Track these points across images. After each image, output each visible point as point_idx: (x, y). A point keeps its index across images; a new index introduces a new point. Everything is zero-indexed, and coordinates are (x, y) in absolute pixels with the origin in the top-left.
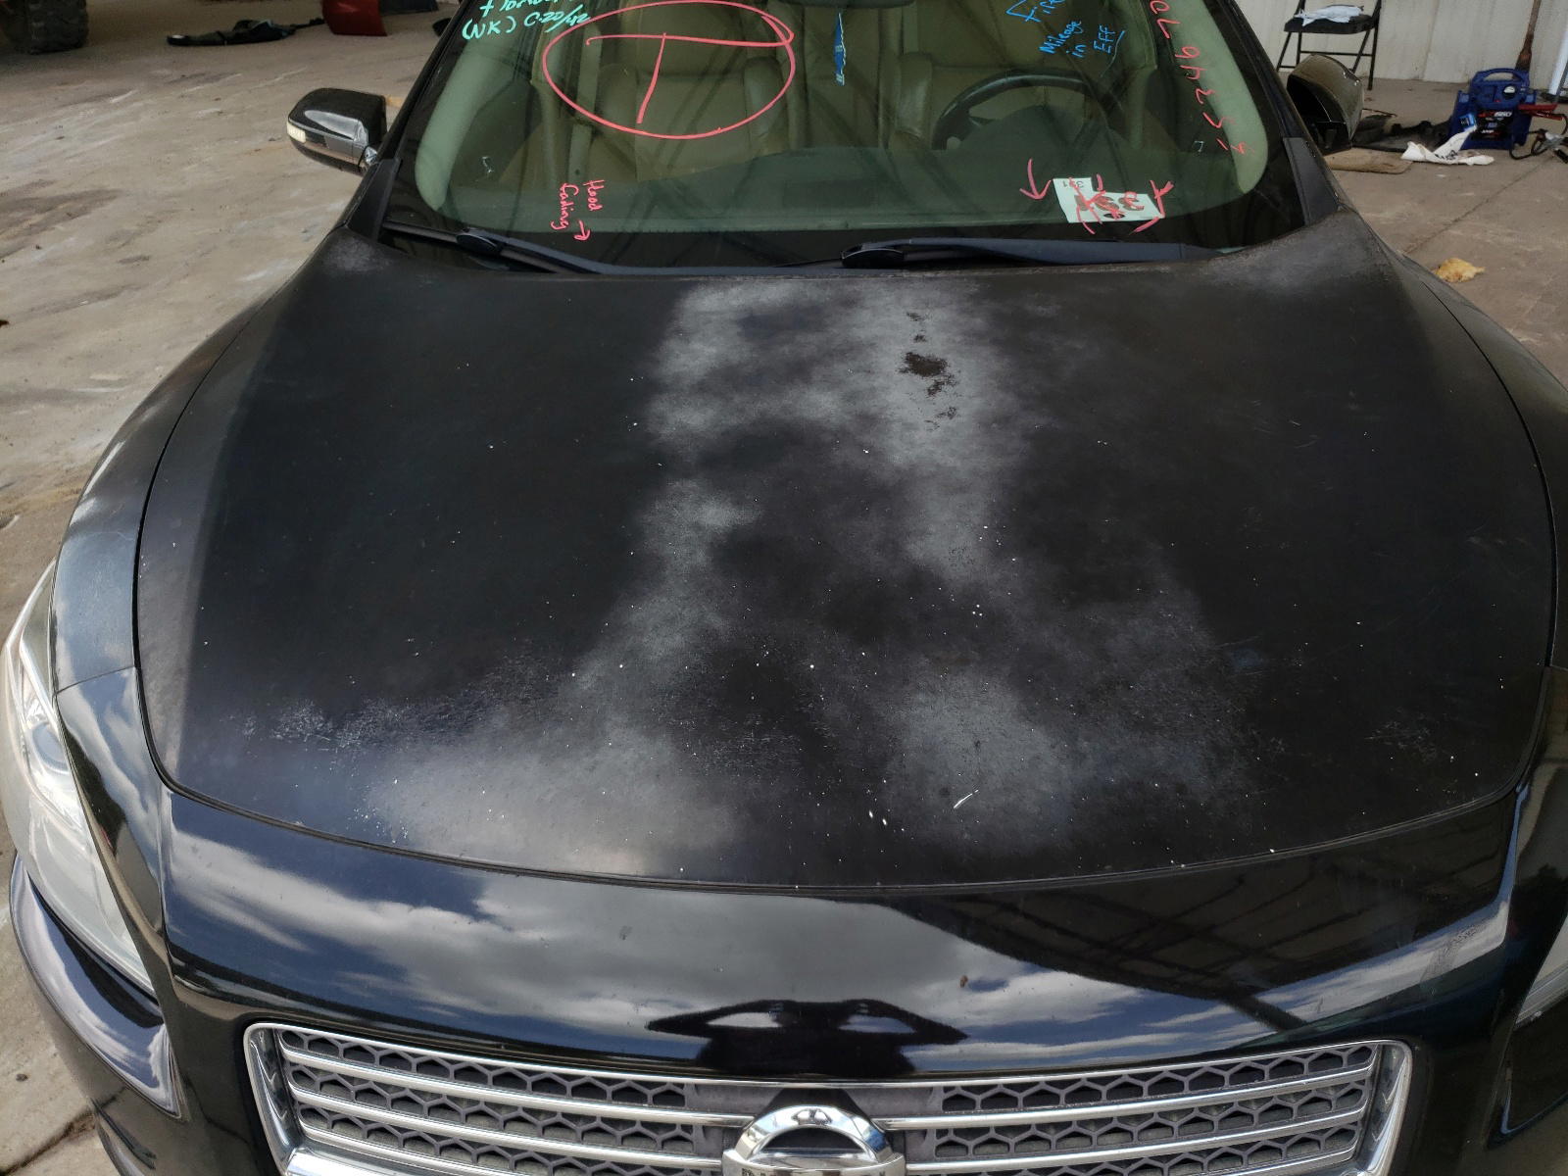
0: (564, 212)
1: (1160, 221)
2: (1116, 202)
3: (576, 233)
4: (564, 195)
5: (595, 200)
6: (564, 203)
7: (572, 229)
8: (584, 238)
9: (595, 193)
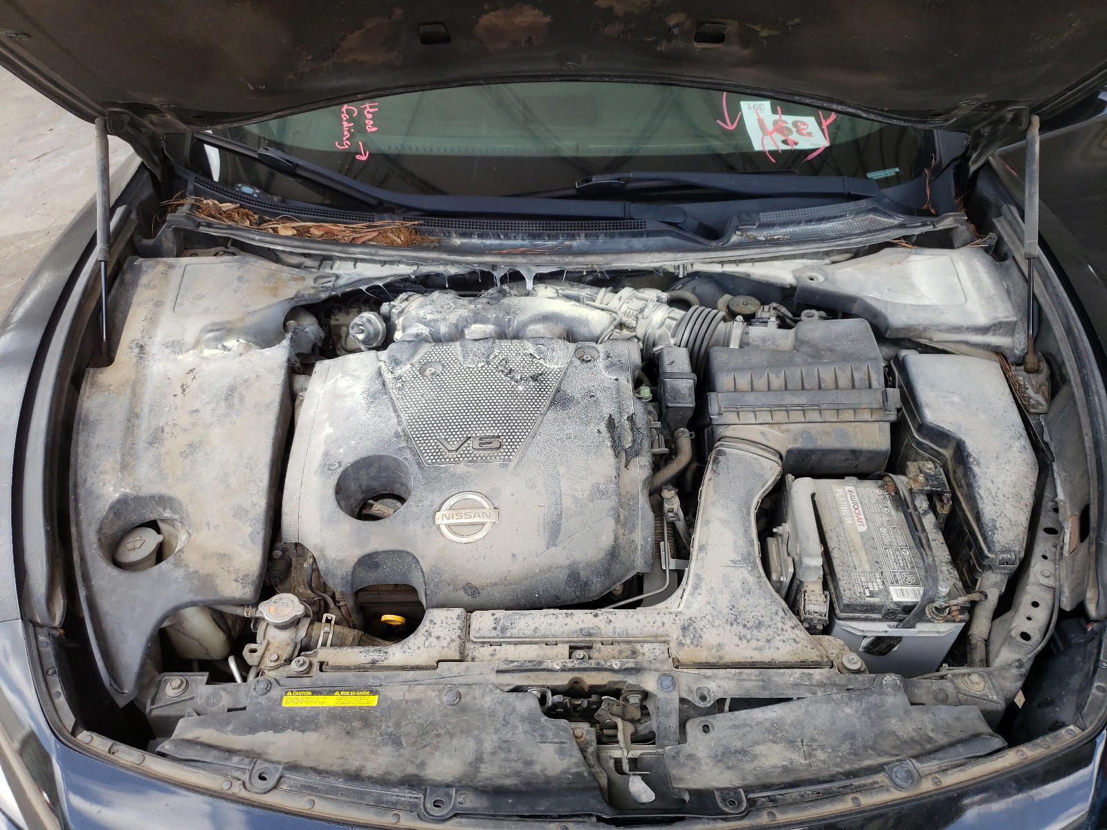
0: (346, 133)
1: (827, 148)
2: (790, 126)
3: (357, 153)
4: (345, 116)
5: (372, 122)
6: (345, 124)
7: (353, 150)
8: (364, 158)
9: (371, 116)
